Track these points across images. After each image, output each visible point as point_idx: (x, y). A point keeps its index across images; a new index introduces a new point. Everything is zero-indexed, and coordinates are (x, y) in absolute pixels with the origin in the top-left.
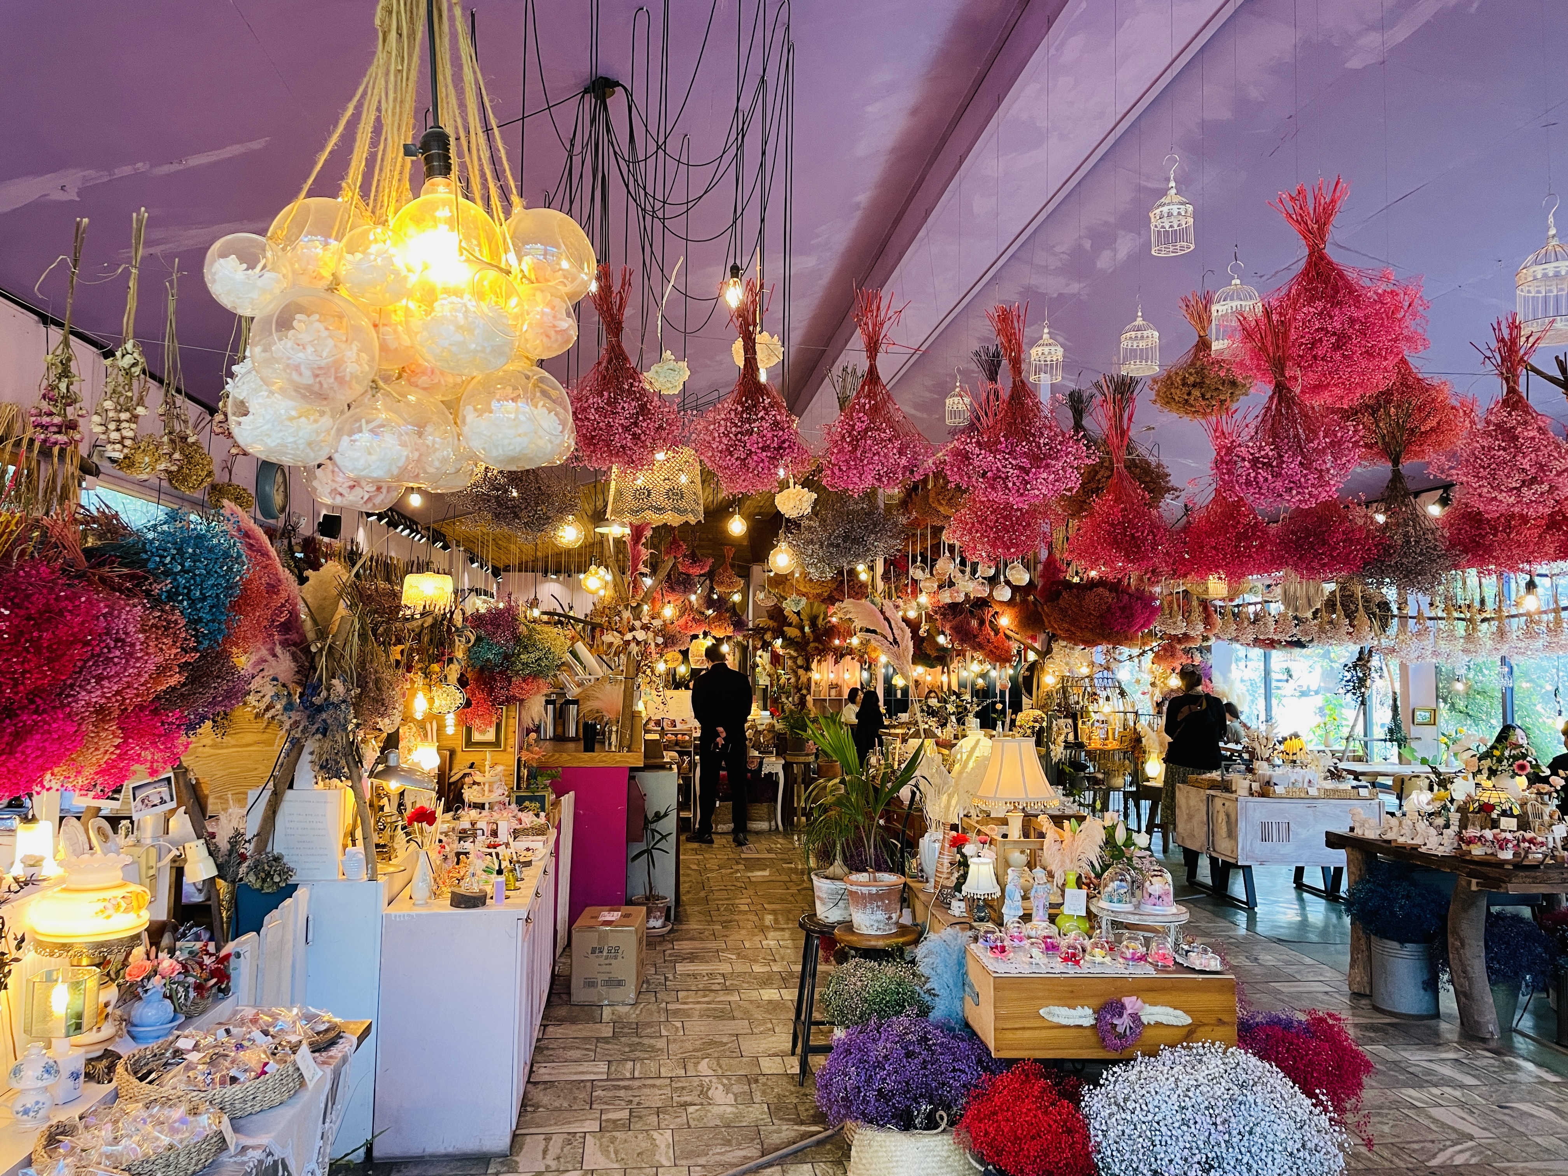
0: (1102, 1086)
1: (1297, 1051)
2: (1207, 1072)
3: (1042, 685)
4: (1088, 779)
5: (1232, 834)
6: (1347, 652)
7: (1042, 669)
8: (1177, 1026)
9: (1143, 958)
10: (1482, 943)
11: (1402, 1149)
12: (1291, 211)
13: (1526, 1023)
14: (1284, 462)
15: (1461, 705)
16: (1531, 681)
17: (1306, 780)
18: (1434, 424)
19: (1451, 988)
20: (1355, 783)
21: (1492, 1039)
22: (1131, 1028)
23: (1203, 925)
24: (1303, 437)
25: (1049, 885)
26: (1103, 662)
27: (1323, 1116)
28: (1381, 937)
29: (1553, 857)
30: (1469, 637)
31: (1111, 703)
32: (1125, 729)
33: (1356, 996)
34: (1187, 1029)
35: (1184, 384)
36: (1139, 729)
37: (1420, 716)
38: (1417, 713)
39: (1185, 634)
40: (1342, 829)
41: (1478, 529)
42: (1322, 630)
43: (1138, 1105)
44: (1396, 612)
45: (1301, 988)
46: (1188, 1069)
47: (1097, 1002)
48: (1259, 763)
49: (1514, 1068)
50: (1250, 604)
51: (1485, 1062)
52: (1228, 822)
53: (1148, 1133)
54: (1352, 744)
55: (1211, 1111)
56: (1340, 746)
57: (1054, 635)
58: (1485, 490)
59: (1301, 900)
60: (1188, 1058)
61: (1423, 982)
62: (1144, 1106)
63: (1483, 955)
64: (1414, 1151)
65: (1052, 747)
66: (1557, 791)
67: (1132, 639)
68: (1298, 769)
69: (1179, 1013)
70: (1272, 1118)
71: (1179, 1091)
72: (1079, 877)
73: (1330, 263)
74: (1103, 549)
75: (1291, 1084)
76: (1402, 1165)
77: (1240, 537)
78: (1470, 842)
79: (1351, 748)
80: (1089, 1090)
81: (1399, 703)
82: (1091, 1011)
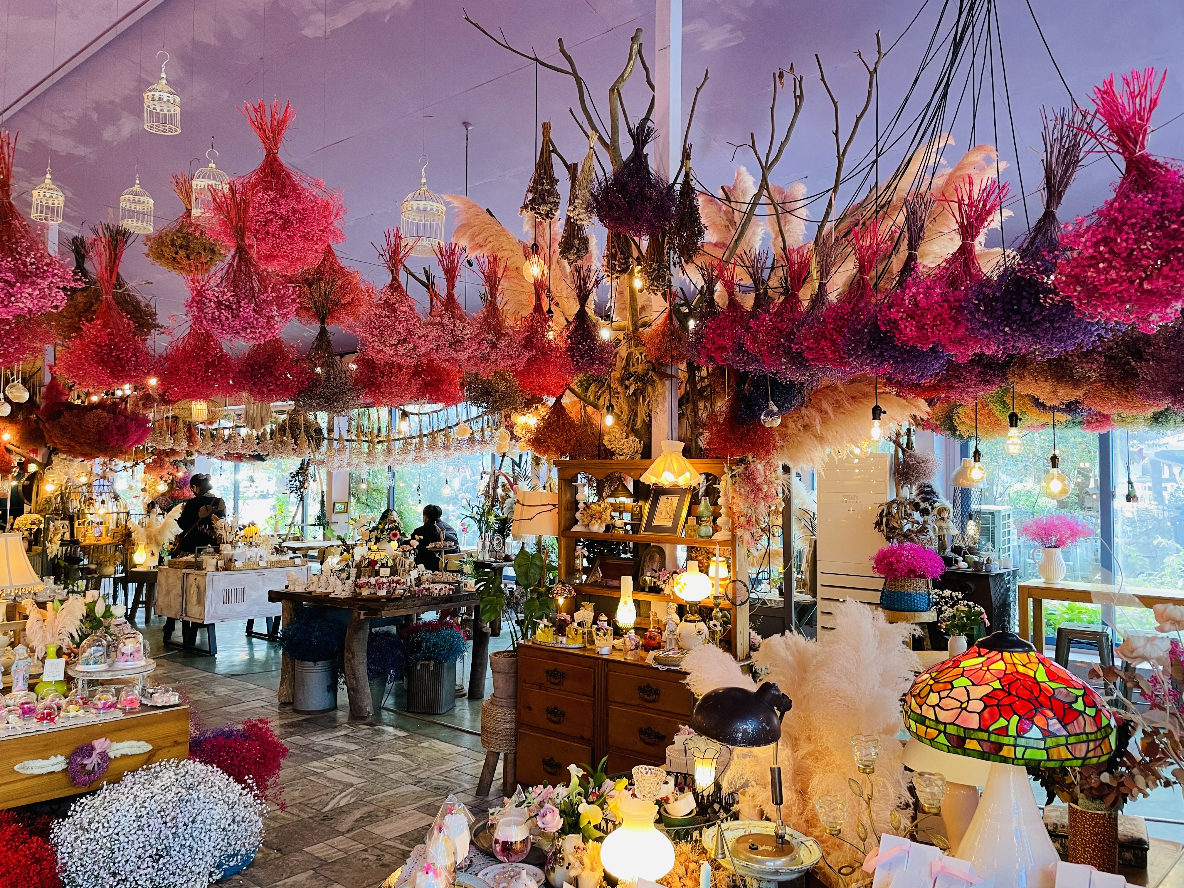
0: (69, 817)
1: (234, 752)
2: (161, 784)
3: (40, 493)
4: (82, 570)
5: (201, 601)
6: (293, 463)
7: (42, 478)
8: (140, 754)
9: (113, 706)
10: (365, 654)
11: (306, 805)
12: (254, 119)
13: (389, 701)
14: (241, 307)
15: (363, 499)
16: (405, 482)
17: (259, 556)
18: (349, 299)
19: (345, 687)
20: (292, 555)
21: (368, 716)
22: (99, 764)
23: (173, 674)
24: (257, 290)
25: (29, 660)
26: (100, 472)
27: (249, 795)
28: (302, 660)
29: (410, 592)
30: (370, 453)
31: (105, 505)
32: (117, 527)
33: (283, 705)
34: (148, 755)
35: (173, 244)
36: (130, 525)
37: (339, 507)
38: (337, 505)
39: (172, 449)
40: (279, 587)
41: (372, 372)
42: (275, 447)
43: (100, 825)
44: (326, 436)
45: (245, 706)
46: (146, 786)
47: (69, 750)
48: (224, 546)
49: (380, 733)
50: (226, 428)
51: (364, 732)
52: (198, 593)
53: (108, 845)
54: (293, 529)
55: (162, 813)
56: (284, 531)
57: (54, 449)
58: (376, 344)
59: (250, 643)
60: (146, 777)
61: (328, 686)
62: (106, 825)
63: (366, 661)
64: (315, 804)
65: (48, 545)
66: (414, 549)
67: (126, 453)
68: (253, 548)
69: (142, 743)
70: (211, 806)
71: (137, 805)
72: (60, 648)
73: (281, 165)
74: (91, 366)
75: (227, 777)
76: (306, 816)
77: (209, 365)
78: (361, 586)
79: (292, 532)
80: (58, 823)
81: (325, 499)
82: (63, 758)
